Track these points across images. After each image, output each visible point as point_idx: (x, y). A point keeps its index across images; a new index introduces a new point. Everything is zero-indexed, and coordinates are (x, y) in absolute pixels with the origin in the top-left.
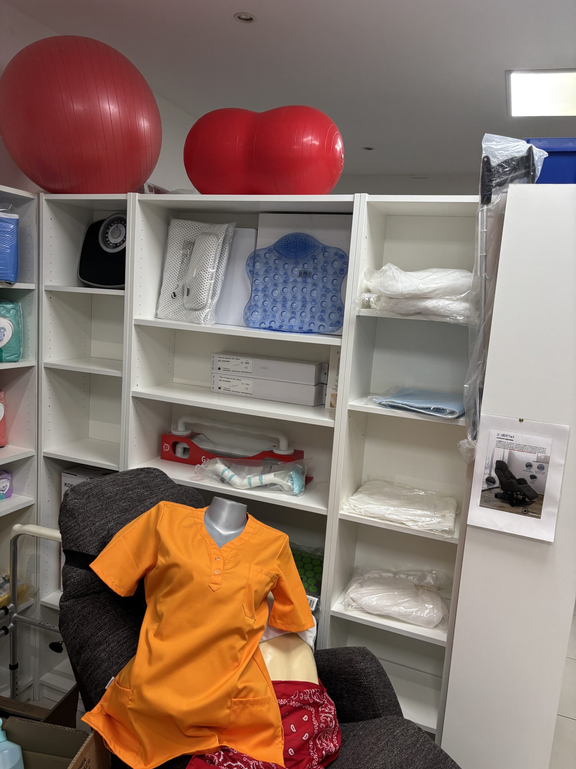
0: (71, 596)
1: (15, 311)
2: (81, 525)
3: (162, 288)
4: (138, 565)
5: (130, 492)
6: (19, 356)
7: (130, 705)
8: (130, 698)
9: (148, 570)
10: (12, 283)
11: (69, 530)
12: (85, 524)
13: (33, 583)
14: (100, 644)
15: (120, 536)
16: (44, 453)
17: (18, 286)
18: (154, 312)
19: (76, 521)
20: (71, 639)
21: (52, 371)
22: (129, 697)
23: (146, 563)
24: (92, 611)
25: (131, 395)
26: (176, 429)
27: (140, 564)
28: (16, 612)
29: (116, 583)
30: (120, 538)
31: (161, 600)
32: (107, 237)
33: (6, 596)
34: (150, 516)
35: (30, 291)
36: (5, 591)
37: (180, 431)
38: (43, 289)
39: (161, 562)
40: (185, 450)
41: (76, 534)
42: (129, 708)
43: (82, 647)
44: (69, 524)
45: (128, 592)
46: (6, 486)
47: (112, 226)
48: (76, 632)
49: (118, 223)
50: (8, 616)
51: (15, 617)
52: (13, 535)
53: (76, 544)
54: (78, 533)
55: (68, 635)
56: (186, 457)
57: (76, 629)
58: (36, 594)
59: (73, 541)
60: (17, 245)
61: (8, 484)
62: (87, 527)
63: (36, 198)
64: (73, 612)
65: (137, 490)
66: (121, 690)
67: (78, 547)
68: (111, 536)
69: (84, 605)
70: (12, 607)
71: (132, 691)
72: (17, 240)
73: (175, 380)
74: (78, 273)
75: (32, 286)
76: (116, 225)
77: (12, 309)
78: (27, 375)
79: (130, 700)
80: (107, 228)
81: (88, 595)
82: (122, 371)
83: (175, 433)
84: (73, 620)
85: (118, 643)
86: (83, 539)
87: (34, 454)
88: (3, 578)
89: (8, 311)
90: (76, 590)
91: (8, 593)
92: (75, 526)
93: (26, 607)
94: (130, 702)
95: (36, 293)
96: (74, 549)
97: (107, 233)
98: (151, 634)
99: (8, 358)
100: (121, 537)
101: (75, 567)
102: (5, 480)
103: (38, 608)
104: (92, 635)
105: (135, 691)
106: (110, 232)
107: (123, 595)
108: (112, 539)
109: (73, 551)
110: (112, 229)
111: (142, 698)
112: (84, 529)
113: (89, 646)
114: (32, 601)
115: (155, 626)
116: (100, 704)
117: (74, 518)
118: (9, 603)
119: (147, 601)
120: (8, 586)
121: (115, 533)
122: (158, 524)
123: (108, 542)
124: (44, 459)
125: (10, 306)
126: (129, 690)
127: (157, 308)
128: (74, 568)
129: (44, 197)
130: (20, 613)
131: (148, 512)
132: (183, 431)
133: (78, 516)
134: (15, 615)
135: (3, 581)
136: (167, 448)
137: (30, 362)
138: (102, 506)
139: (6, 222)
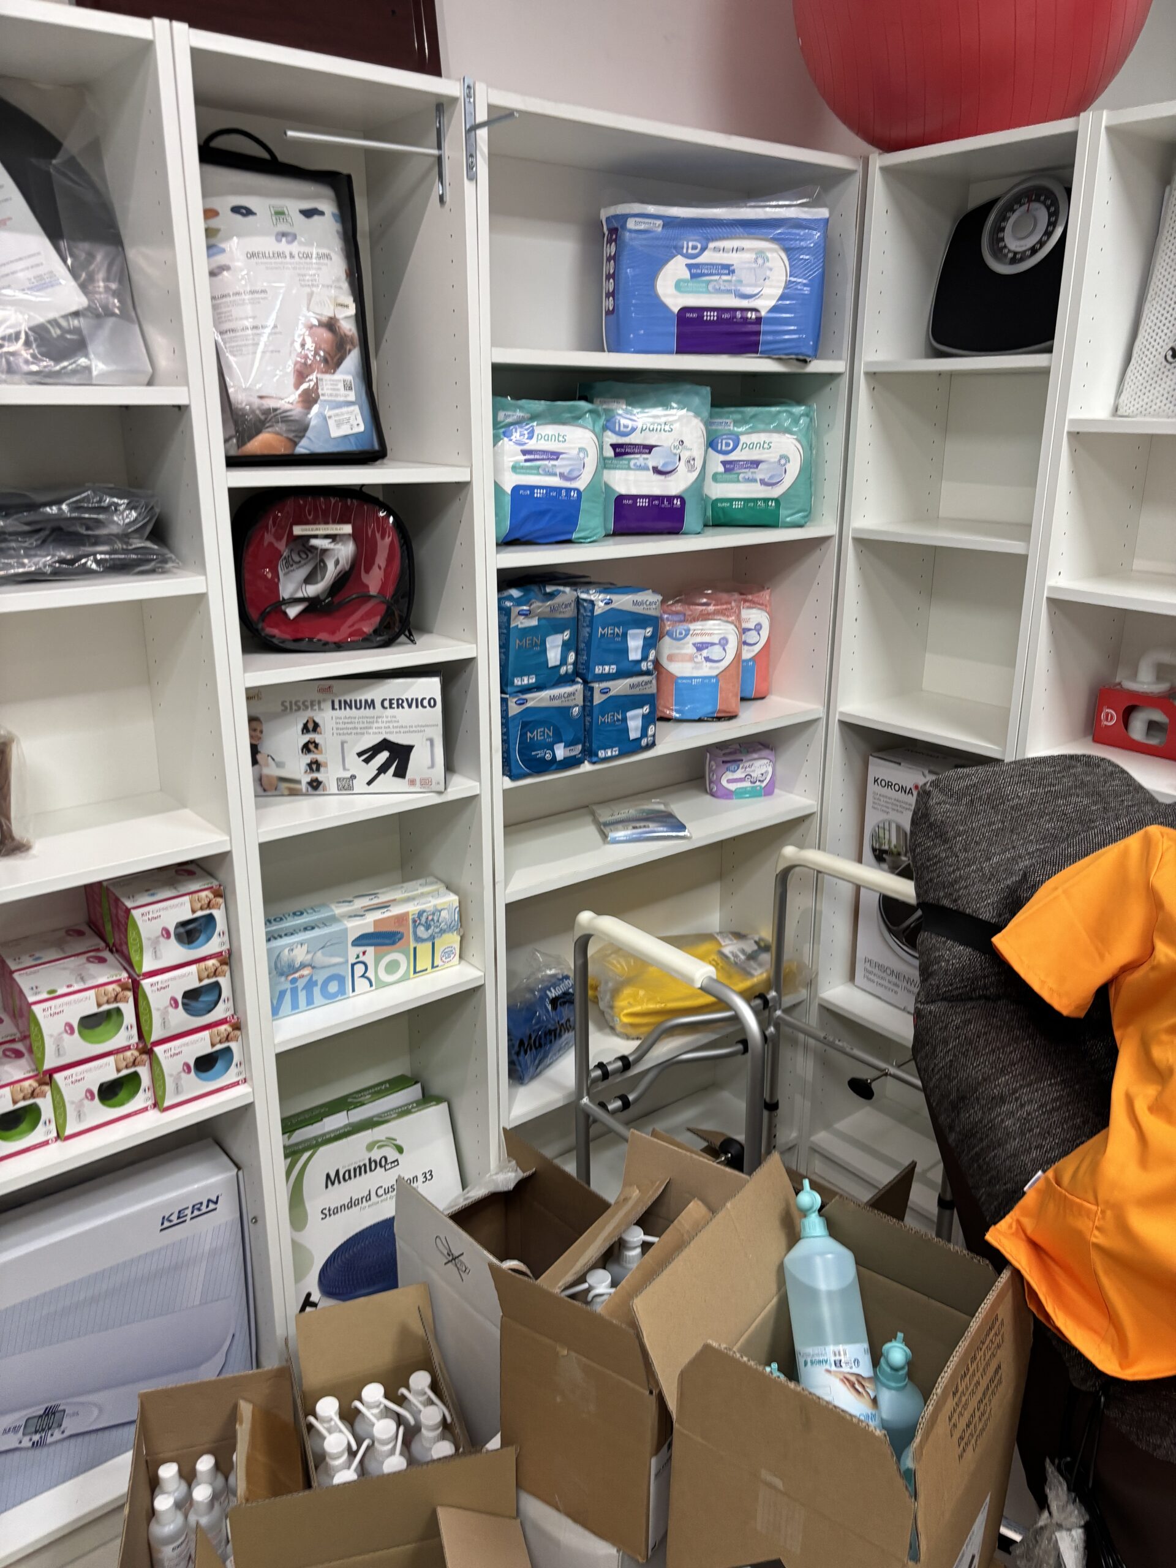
0: (938, 995)
1: (808, 420)
2: (962, 856)
3: (1138, 343)
4: (1102, 957)
5: (1060, 802)
6: (808, 516)
7: (1096, 1237)
8: (1097, 1223)
9: (1127, 968)
10: (808, 360)
11: (935, 864)
12: (970, 855)
13: (807, 960)
14: (1002, 1100)
15: (1056, 889)
16: (841, 713)
17: (817, 366)
18: (1112, 402)
19: (950, 848)
20: (940, 1079)
21: (867, 545)
22: (1094, 1222)
23: (1123, 951)
24: (985, 1033)
25: (1045, 595)
26: (1134, 676)
27: (1107, 954)
28: (780, 1008)
29: (1051, 983)
30: (1056, 893)
31: (1165, 1037)
32: (1002, 239)
33: (765, 975)
34: (1125, 854)
35: (833, 376)
36: (761, 965)
37: (1143, 683)
38: (861, 369)
39: (1166, 956)
40: (1152, 726)
41: (950, 874)
42: (1097, 1246)
43: (963, 1098)
44: (936, 851)
45: (1078, 1007)
46: (767, 772)
47: (1014, 211)
48: (951, 1066)
49: (1030, 201)
50: (766, 1012)
51: (779, 1017)
52: (781, 866)
53: (951, 894)
54: (954, 871)
55: (933, 1070)
56: (1153, 742)
57: (951, 1061)
58: (811, 984)
59: (944, 888)
60: (823, 274)
61: (770, 769)
62: (974, 863)
63: (860, 170)
64: (946, 1027)
65: (1074, 799)
66: (1072, 1203)
67: (955, 901)
68: (1034, 888)
69: (968, 1016)
70: (774, 998)
71: (1103, 1212)
72: (823, 267)
73: (1139, 564)
74: (928, 331)
75: (837, 366)
76: (1025, 207)
77: (802, 415)
78: (816, 555)
79: (1098, 1228)
80: (1003, 218)
81: (971, 999)
82: (1029, 542)
83: (1130, 685)
84: (946, 1042)
85: (1042, 1106)
86: (966, 887)
87: (821, 715)
88: (756, 942)
89: (796, 420)
90: (951, 985)
91: (767, 971)
92: (947, 857)
93: (794, 1002)
94: (1096, 1233)
95: (845, 379)
96: (946, 902)
97: (1003, 229)
98: (1141, 1107)
99: (788, 519)
100: (1060, 891)
101: (948, 939)
102: (765, 761)
103: (814, 1010)
104: (985, 1080)
105: (1109, 1213)
106: (1009, 226)
107: (1065, 1012)
108: (1034, 892)
109: (944, 908)
110: (1013, 218)
111: (1124, 1229)
112: (969, 865)
113: (978, 1099)
114: (803, 993)
115: (1152, 1091)
116: (1012, 1218)
117: (945, 841)
118: (769, 989)
119: (1117, 1034)
120: (766, 957)
121: (1043, 882)
122: (1153, 873)
123: (1028, 899)
124: (840, 725)
125: (800, 409)
126: (1094, 1208)
127: (1119, 393)
128: (946, 942)
129: (879, 160)
130: (786, 1011)
131: (1121, 845)
132: (1148, 684)
133: (955, 838)
134: (779, 1013)
135: (755, 947)
136: (1110, 718)
137: (823, 527)
138: (1003, 822)
139: (806, 228)
